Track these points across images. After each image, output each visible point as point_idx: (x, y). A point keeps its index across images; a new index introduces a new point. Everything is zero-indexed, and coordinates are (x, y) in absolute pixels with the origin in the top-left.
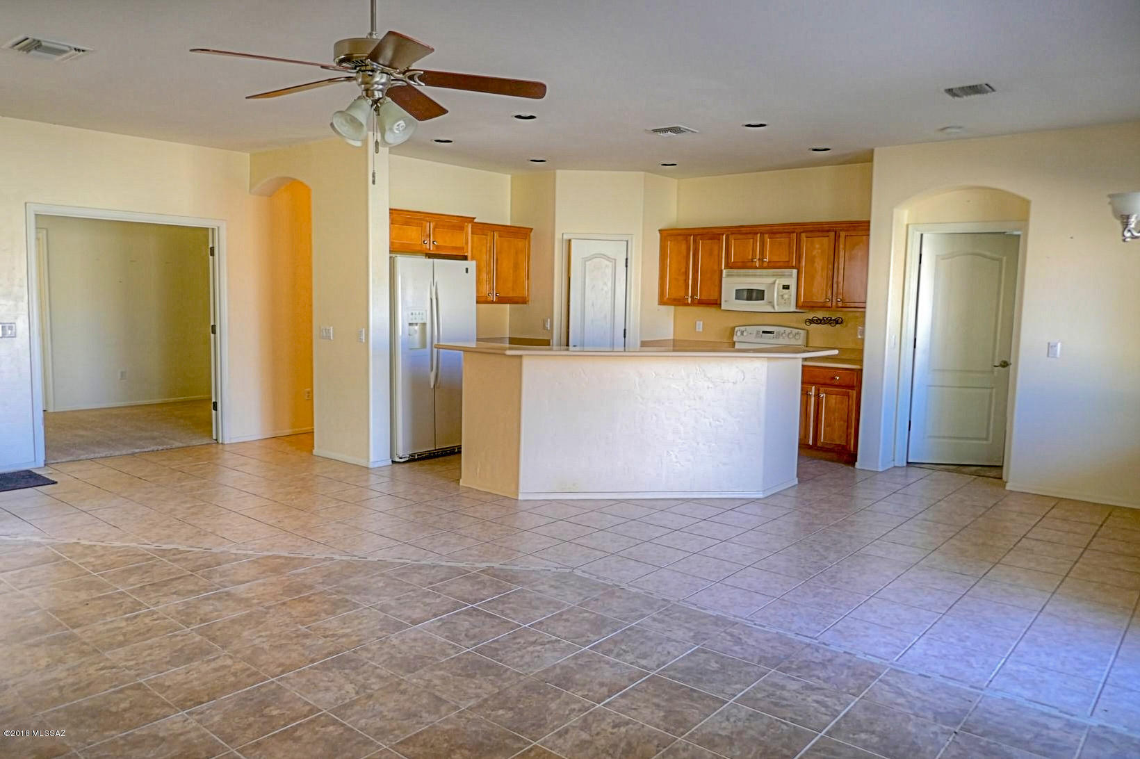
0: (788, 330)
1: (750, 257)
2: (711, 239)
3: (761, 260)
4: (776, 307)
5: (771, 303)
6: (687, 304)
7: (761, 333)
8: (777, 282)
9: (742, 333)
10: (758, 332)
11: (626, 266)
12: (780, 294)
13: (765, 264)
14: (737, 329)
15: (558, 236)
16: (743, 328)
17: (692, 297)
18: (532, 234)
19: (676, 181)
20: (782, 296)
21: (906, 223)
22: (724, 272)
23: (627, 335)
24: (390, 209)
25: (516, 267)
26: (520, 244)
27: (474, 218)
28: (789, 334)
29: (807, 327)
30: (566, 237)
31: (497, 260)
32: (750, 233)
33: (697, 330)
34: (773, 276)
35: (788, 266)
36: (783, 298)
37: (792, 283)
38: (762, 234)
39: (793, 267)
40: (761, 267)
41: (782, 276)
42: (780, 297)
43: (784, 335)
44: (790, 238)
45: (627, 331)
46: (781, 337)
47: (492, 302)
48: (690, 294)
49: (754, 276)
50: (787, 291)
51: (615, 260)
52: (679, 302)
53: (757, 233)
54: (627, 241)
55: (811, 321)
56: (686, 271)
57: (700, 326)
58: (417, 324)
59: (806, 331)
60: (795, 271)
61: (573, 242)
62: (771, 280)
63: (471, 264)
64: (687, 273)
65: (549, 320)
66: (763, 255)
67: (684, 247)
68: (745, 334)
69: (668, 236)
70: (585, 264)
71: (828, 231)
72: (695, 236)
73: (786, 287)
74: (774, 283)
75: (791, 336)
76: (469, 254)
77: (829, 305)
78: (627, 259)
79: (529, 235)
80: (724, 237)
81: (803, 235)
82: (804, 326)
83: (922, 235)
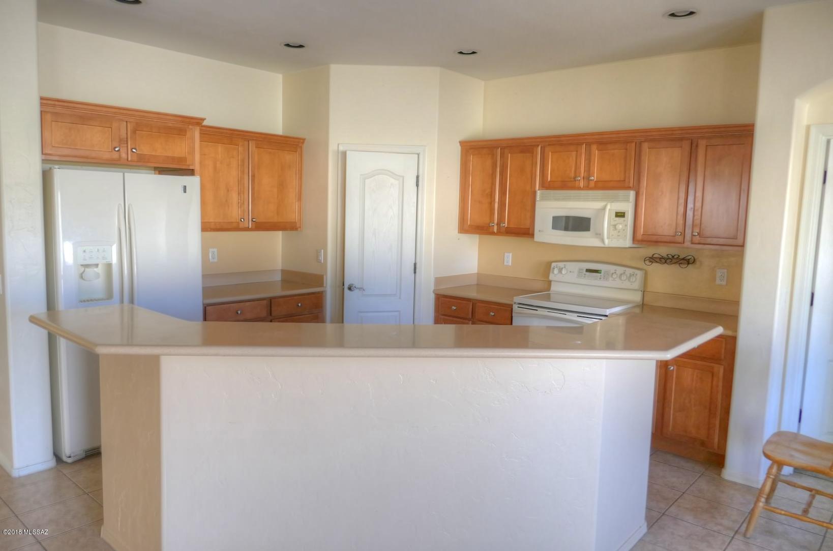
0: (620, 270)
1: (572, 175)
2: (522, 152)
3: (587, 178)
4: (606, 241)
5: (599, 235)
6: (493, 233)
7: (585, 272)
8: (609, 207)
9: (560, 270)
10: (580, 271)
11: (417, 185)
12: (613, 223)
13: (592, 184)
14: (553, 265)
15: (332, 147)
16: (561, 265)
17: (498, 224)
18: (305, 146)
19: (483, 83)
20: (615, 226)
21: (805, 122)
22: (539, 193)
23: (417, 270)
24: (42, 99)
25: (282, 186)
26: (288, 157)
27: (203, 120)
28: (621, 274)
29: (645, 267)
30: (341, 148)
31: (253, 176)
32: (571, 144)
33: (505, 263)
34: (602, 199)
35: (621, 185)
36: (615, 229)
37: (628, 207)
38: (589, 145)
39: (629, 188)
40: (587, 188)
41: (615, 199)
42: (612, 228)
43: (614, 276)
44: (627, 150)
45: (418, 266)
46: (611, 279)
47: (247, 229)
48: (496, 221)
49: (578, 199)
50: (622, 219)
51: (403, 177)
52: (482, 229)
53: (582, 144)
54: (418, 154)
55: (652, 259)
56: (492, 192)
57: (509, 259)
58: (97, 265)
59: (644, 271)
60: (632, 194)
61: (349, 155)
62: (598, 205)
63: (193, 182)
64: (491, 195)
65: (322, 251)
66: (589, 170)
67: (489, 162)
68: (564, 272)
69: (471, 149)
70: (365, 182)
71: (681, 139)
72: (503, 149)
73: (620, 215)
74: (604, 209)
75: (624, 278)
76: (197, 167)
77: (680, 239)
78: (418, 177)
79: (301, 147)
80: (539, 148)
81: (645, 146)
82: (641, 265)
83: (828, 142)
